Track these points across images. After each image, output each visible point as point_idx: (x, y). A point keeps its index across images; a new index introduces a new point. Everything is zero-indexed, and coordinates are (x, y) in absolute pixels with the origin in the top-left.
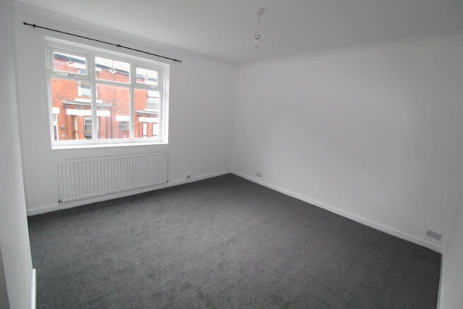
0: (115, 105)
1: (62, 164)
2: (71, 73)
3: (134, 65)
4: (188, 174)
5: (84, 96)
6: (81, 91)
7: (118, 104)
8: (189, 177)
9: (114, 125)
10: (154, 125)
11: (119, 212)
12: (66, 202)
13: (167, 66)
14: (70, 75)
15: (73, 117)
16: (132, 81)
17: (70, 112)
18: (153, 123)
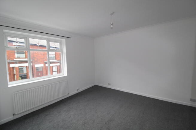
0: (34, 60)
1: (14, 94)
2: (17, 47)
3: (49, 41)
4: (77, 88)
5: (18, 58)
6: (16, 55)
7: (35, 59)
8: (78, 90)
9: (34, 69)
10: (53, 67)
11: (47, 115)
12: (17, 114)
13: (64, 41)
14: (17, 48)
15: (13, 67)
16: (48, 48)
17: (11, 65)
18: (53, 66)
